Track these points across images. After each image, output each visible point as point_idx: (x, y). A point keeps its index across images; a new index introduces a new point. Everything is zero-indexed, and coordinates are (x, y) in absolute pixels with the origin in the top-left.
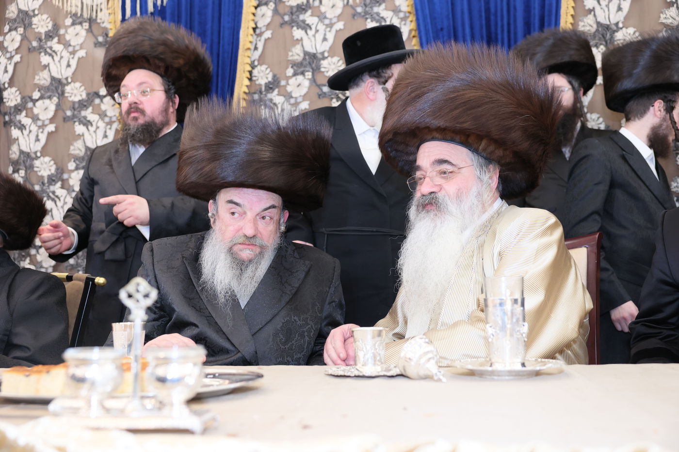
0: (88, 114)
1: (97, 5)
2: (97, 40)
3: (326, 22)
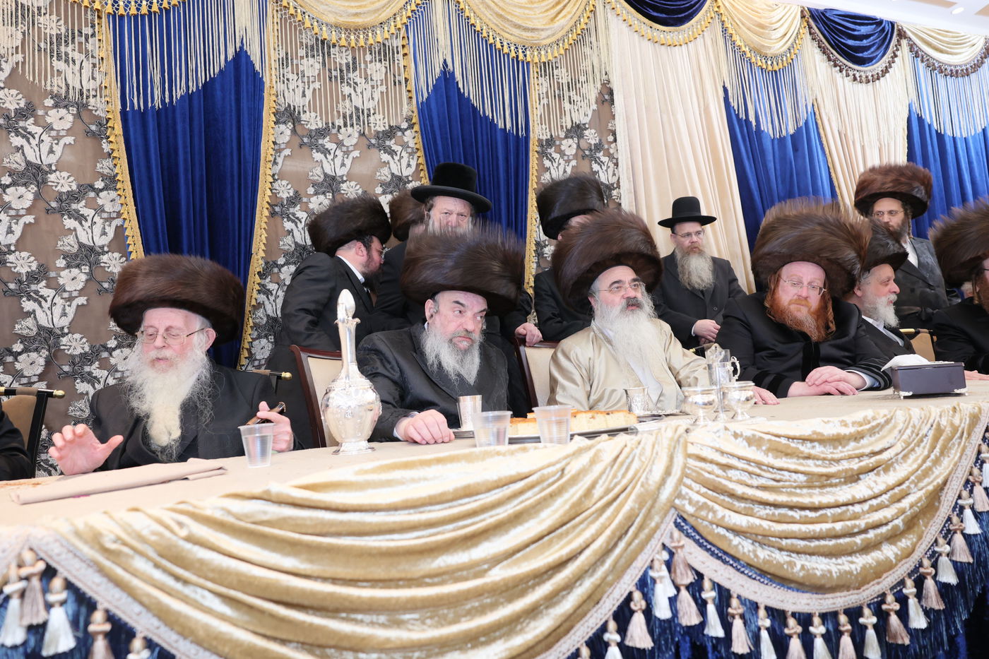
0: (80, 206)
1: (88, 91)
2: (89, 128)
3: (344, 149)
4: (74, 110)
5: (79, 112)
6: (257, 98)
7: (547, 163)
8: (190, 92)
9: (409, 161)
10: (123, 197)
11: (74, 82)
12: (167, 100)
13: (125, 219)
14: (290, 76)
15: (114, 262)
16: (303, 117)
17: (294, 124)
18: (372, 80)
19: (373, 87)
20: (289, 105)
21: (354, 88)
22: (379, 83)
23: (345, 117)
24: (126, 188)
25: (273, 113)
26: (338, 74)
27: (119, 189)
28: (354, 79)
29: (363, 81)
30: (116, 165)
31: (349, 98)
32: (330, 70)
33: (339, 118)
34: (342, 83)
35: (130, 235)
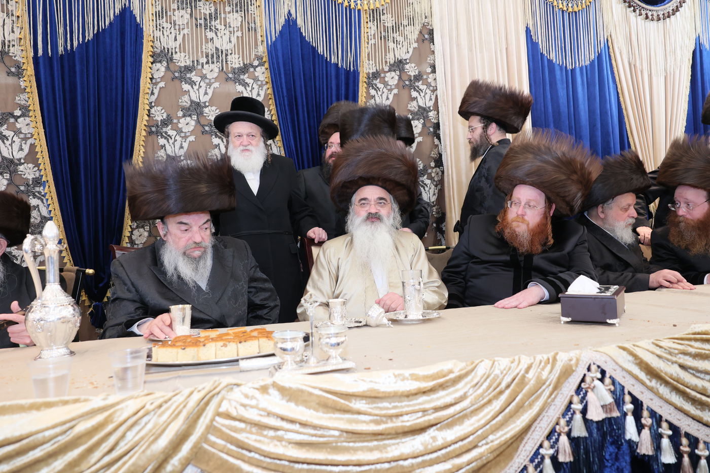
0: (3, 130)
1: (9, 41)
2: (10, 70)
3: (207, 81)
5: (2, 58)
6: (138, 43)
7: (373, 92)
8: (86, 41)
9: (259, 92)
10: (35, 122)
12: (69, 48)
14: (165, 25)
15: (28, 171)
16: (176, 57)
17: (167, 62)
18: (230, 27)
19: (230, 32)
20: (164, 48)
22: (235, 29)
23: (207, 56)
24: (36, 115)
25: (150, 55)
26: (202, 22)
27: (31, 116)
28: (215, 26)
29: (223, 27)
30: (29, 98)
31: (212, 41)
32: (196, 19)
33: (203, 57)
34: (206, 29)
35: (40, 151)
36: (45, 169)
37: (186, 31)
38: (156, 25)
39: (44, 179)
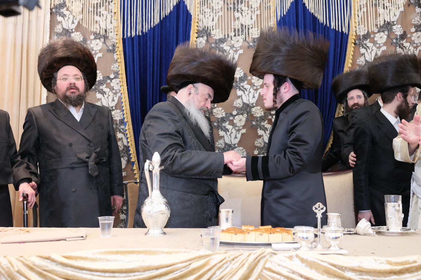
0: (104, 88)
1: (109, 29)
2: (109, 48)
3: (234, 49)
4: (102, 40)
5: (105, 41)
6: (188, 25)
7: (362, 50)
8: (155, 25)
10: (122, 82)
11: (103, 26)
12: (144, 31)
13: (122, 94)
14: (206, 10)
15: (117, 114)
16: (213, 32)
17: (207, 37)
18: (252, 8)
19: (252, 12)
20: (205, 27)
21: (242, 13)
22: (256, 9)
23: (235, 31)
24: (123, 77)
25: (196, 33)
26: (232, 6)
27: (120, 78)
28: (241, 8)
29: (247, 8)
30: (119, 66)
31: (238, 20)
32: (228, 4)
33: (231, 31)
34: (234, 11)
35: (124, 101)
36: (127, 114)
37: (220, 14)
38: (200, 11)
39: (126, 120)
